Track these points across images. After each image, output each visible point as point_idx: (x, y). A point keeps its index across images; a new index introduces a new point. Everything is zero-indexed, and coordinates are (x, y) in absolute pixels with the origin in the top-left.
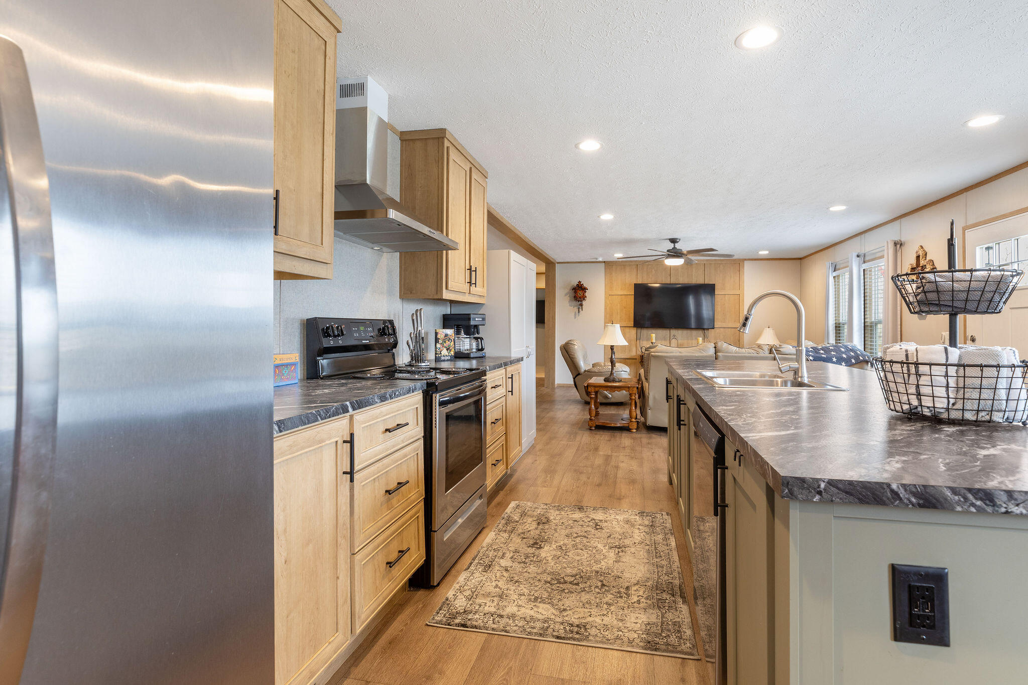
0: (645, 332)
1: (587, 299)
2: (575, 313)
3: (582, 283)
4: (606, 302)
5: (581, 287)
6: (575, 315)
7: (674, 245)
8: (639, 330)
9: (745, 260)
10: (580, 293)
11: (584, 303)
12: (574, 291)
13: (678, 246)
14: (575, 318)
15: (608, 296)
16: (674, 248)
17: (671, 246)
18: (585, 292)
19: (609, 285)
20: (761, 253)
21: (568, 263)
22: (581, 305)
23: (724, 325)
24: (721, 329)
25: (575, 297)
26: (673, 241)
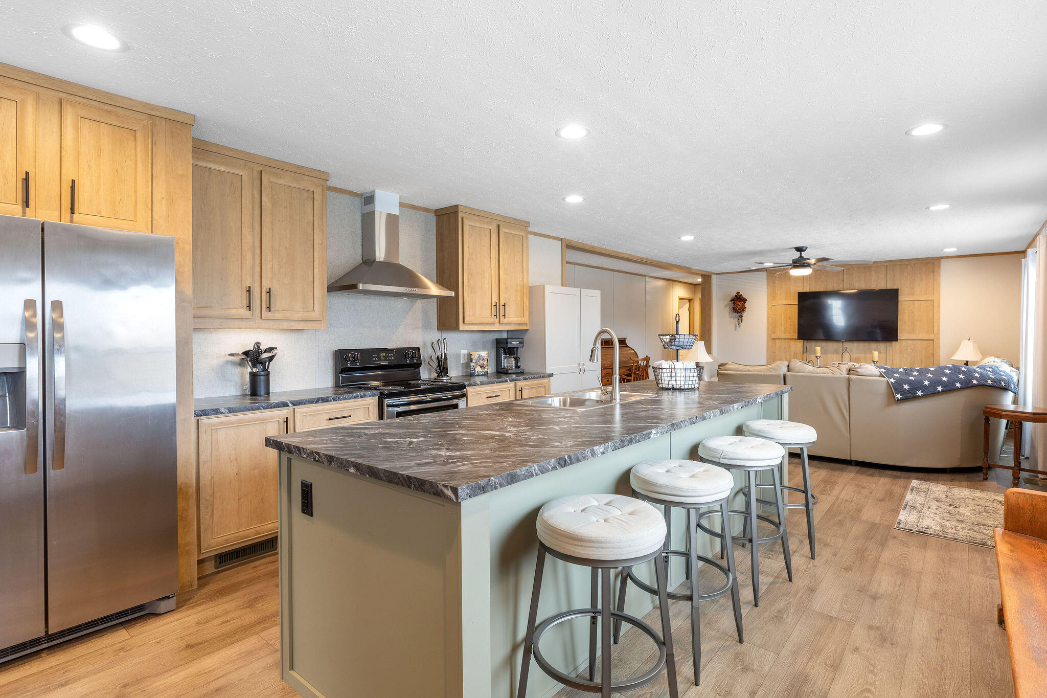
0: (812, 344)
1: (747, 310)
2: (736, 324)
3: (740, 294)
4: (768, 313)
5: (740, 298)
6: (736, 327)
7: (801, 254)
8: (805, 343)
9: (942, 258)
10: (739, 304)
11: (745, 314)
12: (732, 302)
13: (804, 254)
14: (735, 330)
15: (772, 306)
16: (801, 257)
17: (797, 255)
18: (745, 303)
19: (772, 295)
20: (946, 250)
21: (727, 273)
22: (741, 316)
23: (913, 336)
24: (909, 342)
25: (734, 308)
26: (800, 249)
